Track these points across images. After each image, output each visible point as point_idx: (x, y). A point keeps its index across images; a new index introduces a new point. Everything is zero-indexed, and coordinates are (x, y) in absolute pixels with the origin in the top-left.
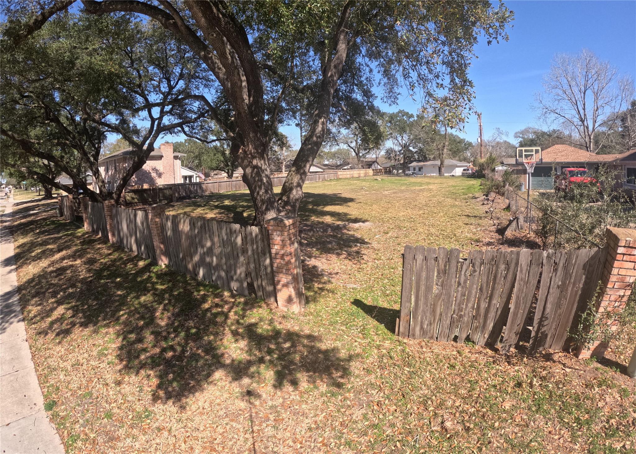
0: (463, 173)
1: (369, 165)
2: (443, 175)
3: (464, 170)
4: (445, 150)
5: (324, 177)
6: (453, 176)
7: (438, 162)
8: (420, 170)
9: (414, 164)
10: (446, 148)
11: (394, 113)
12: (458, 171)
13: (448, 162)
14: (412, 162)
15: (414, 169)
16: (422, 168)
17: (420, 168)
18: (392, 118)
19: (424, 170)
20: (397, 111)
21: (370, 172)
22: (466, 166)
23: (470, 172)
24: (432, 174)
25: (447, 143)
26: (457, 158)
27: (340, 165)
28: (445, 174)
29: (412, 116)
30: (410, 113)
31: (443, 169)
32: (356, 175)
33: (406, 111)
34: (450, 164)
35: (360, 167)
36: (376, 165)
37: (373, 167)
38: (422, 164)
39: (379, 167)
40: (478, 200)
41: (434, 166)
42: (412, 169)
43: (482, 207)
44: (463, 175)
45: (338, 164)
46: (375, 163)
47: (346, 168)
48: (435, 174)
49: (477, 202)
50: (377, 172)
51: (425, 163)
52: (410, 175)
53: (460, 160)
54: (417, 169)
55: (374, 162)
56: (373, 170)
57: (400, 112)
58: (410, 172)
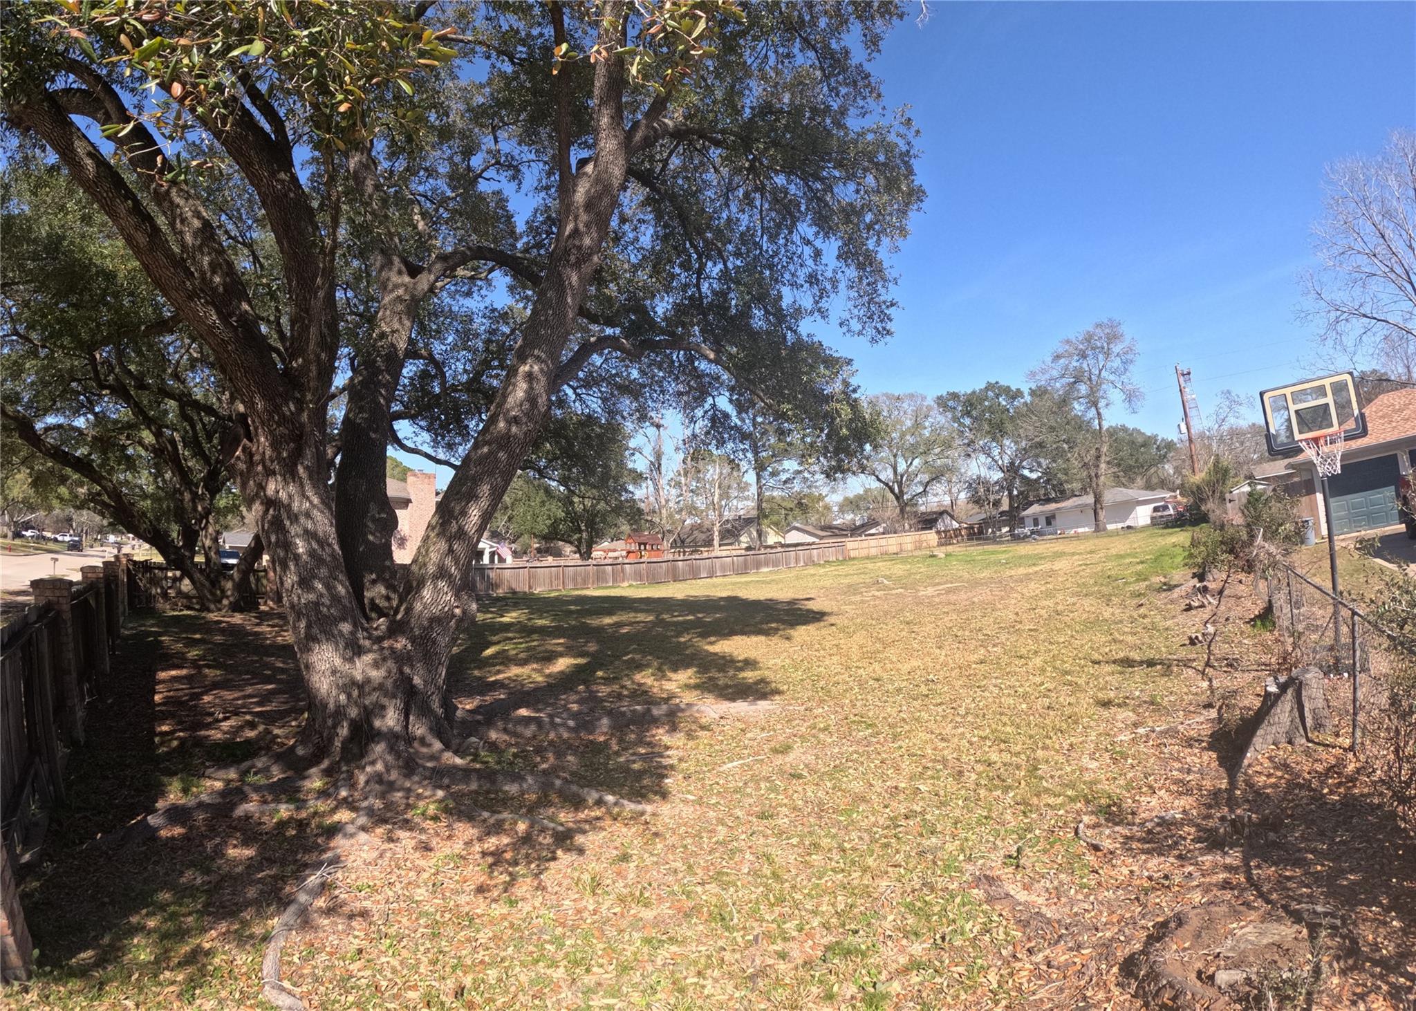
0: (1152, 518)
1: (928, 522)
2: (1105, 529)
3: (1156, 509)
4: (1103, 466)
5: (811, 556)
6: (1129, 527)
7: (1089, 499)
8: (1049, 522)
9: (1035, 509)
10: (1103, 459)
11: (974, 392)
12: (1143, 515)
13: (1112, 495)
14: (1031, 504)
15: (1036, 522)
16: (1053, 517)
17: (1050, 520)
18: (971, 405)
19: (1058, 522)
20: (983, 386)
21: (931, 537)
22: (1163, 499)
23: (1172, 512)
24: (1080, 530)
25: (1105, 449)
26: (1140, 481)
27: (863, 526)
28: (1110, 527)
29: (1019, 393)
30: (1014, 388)
31: (1102, 514)
32: (893, 549)
33: (1004, 382)
34: (1119, 498)
35: (907, 526)
36: (948, 520)
37: (940, 526)
38: (1053, 506)
39: (955, 525)
40: (1176, 593)
41: (1081, 508)
42: (1029, 521)
43: (1181, 619)
44: (1155, 522)
45: (858, 523)
46: (945, 516)
47: (873, 531)
48: (1087, 529)
49: (1172, 602)
50: (947, 538)
51: (1059, 505)
52: (1026, 537)
53: (1149, 487)
54: (1042, 521)
55: (941, 513)
56: (938, 532)
57: (990, 387)
58: (1027, 531)
